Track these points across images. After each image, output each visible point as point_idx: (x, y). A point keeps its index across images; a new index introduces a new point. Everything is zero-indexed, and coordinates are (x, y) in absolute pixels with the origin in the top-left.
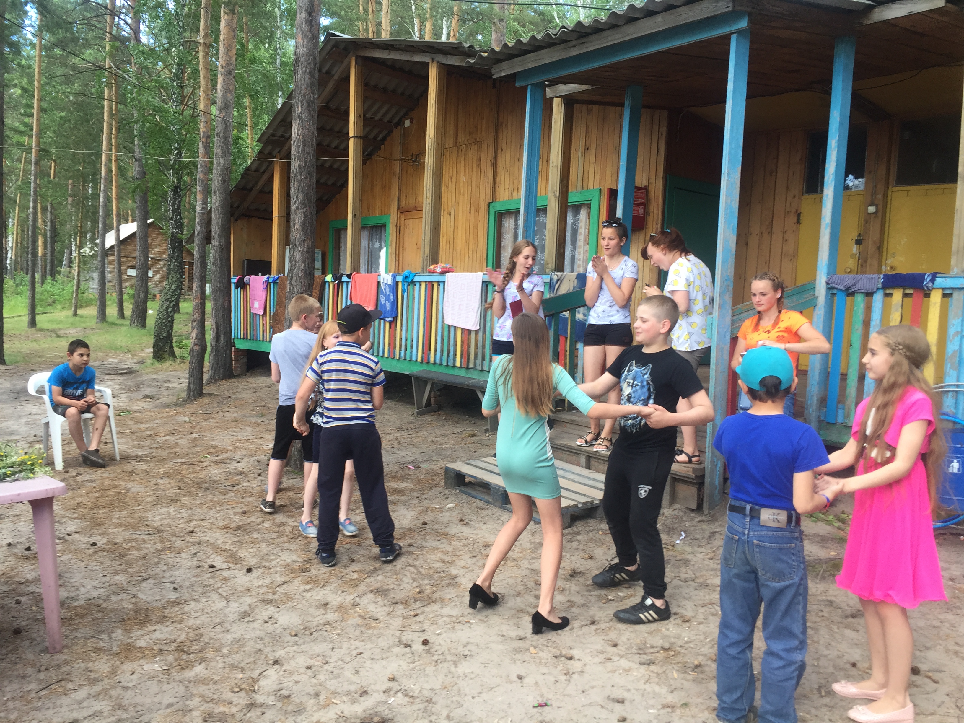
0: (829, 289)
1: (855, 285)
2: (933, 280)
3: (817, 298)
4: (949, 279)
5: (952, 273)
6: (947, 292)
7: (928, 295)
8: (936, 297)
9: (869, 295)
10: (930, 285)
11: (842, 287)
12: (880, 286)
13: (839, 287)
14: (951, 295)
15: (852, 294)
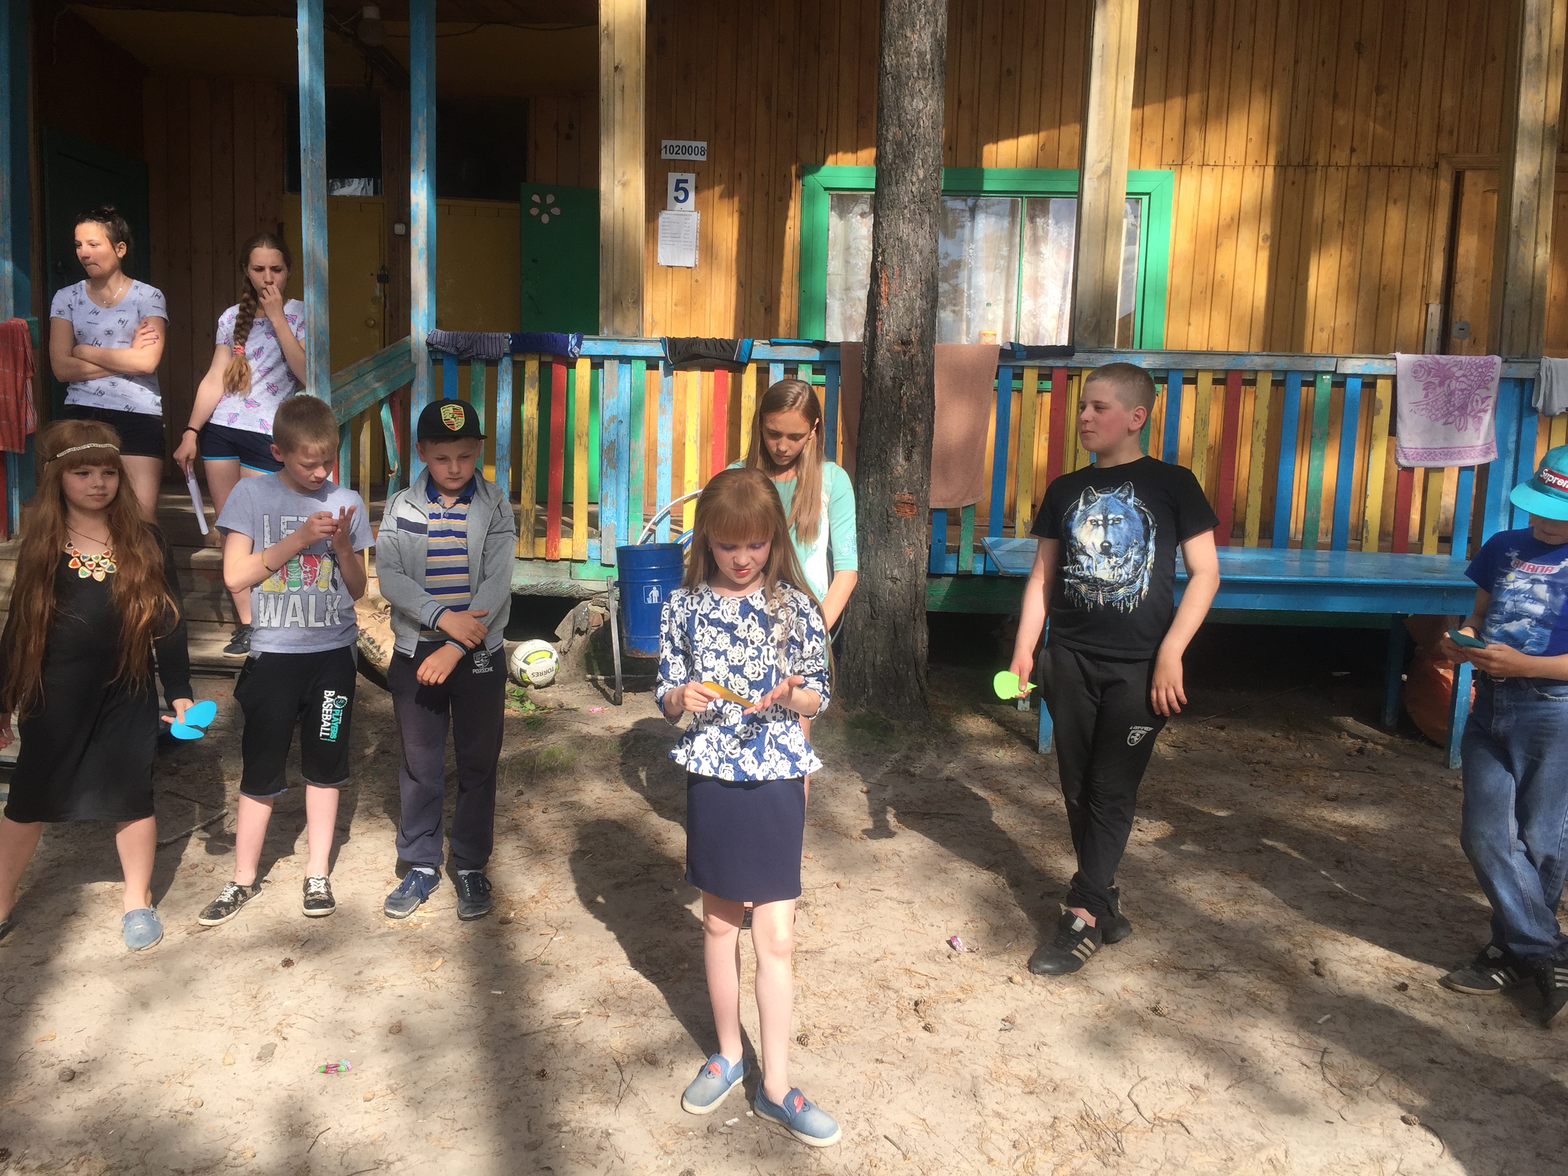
0: (430, 352)
1: (471, 347)
2: (579, 344)
3: (414, 366)
4: (599, 343)
5: (601, 336)
6: (596, 361)
7: (572, 365)
8: (583, 367)
9: (492, 363)
10: (576, 350)
11: (452, 351)
12: (507, 350)
13: (448, 350)
14: (602, 366)
15: (467, 362)
